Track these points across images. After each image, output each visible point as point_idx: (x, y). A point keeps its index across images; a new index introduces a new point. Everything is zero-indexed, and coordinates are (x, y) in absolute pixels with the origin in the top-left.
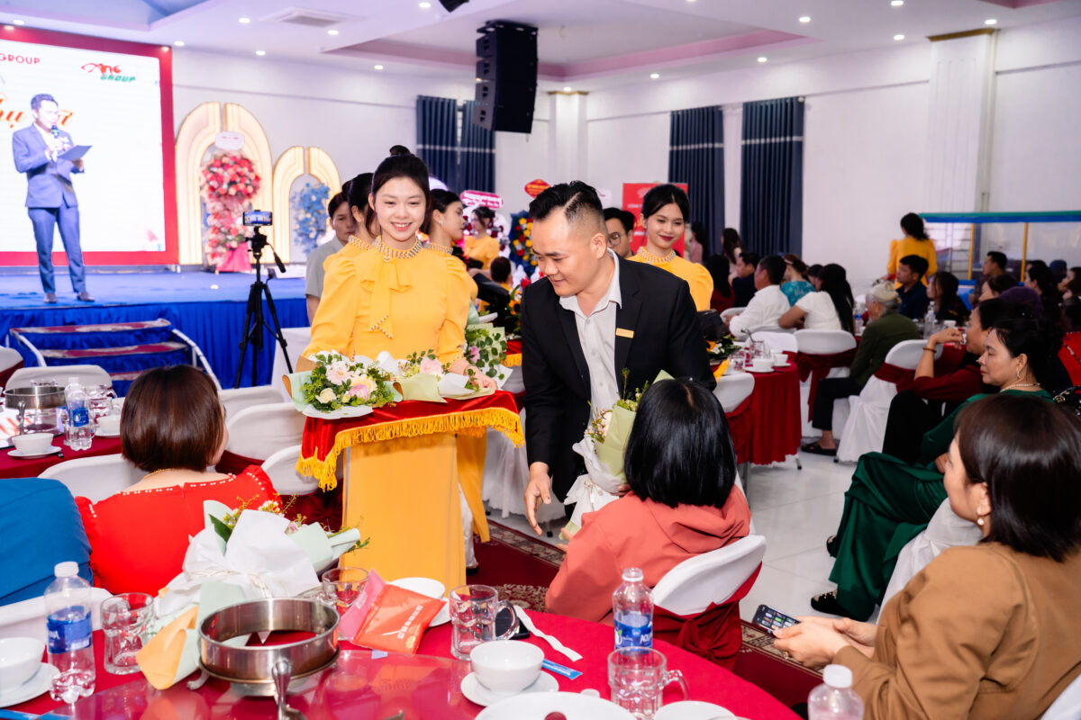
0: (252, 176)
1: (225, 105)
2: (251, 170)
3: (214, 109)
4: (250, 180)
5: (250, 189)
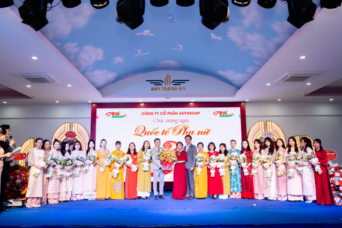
1: (266, 122)
3: (262, 124)
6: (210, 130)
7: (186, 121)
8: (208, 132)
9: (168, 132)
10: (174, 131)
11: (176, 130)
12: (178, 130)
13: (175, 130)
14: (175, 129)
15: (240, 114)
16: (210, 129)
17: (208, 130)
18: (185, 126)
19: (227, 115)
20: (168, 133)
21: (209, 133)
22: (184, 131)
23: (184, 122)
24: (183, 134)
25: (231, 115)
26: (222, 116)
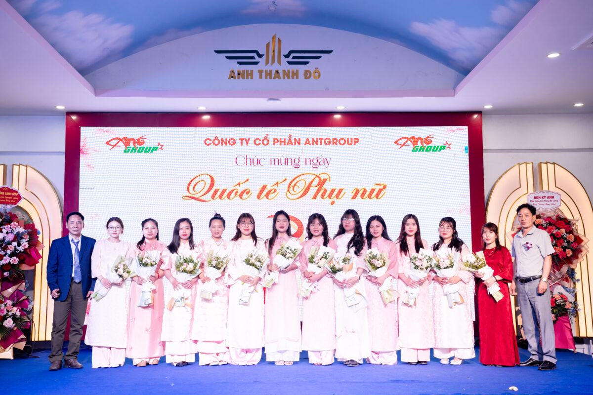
0: (571, 238)
1: (540, 165)
2: (570, 231)
3: (527, 171)
4: (568, 242)
5: (569, 253)
6: (385, 187)
7: (322, 163)
8: (380, 190)
9: (275, 191)
10: (291, 189)
11: (296, 187)
12: (301, 186)
14: (293, 184)
16: (386, 184)
17: (381, 187)
20: (276, 193)
22: (317, 188)
23: (318, 164)
24: (315, 197)
25: (443, 147)
26: (419, 148)
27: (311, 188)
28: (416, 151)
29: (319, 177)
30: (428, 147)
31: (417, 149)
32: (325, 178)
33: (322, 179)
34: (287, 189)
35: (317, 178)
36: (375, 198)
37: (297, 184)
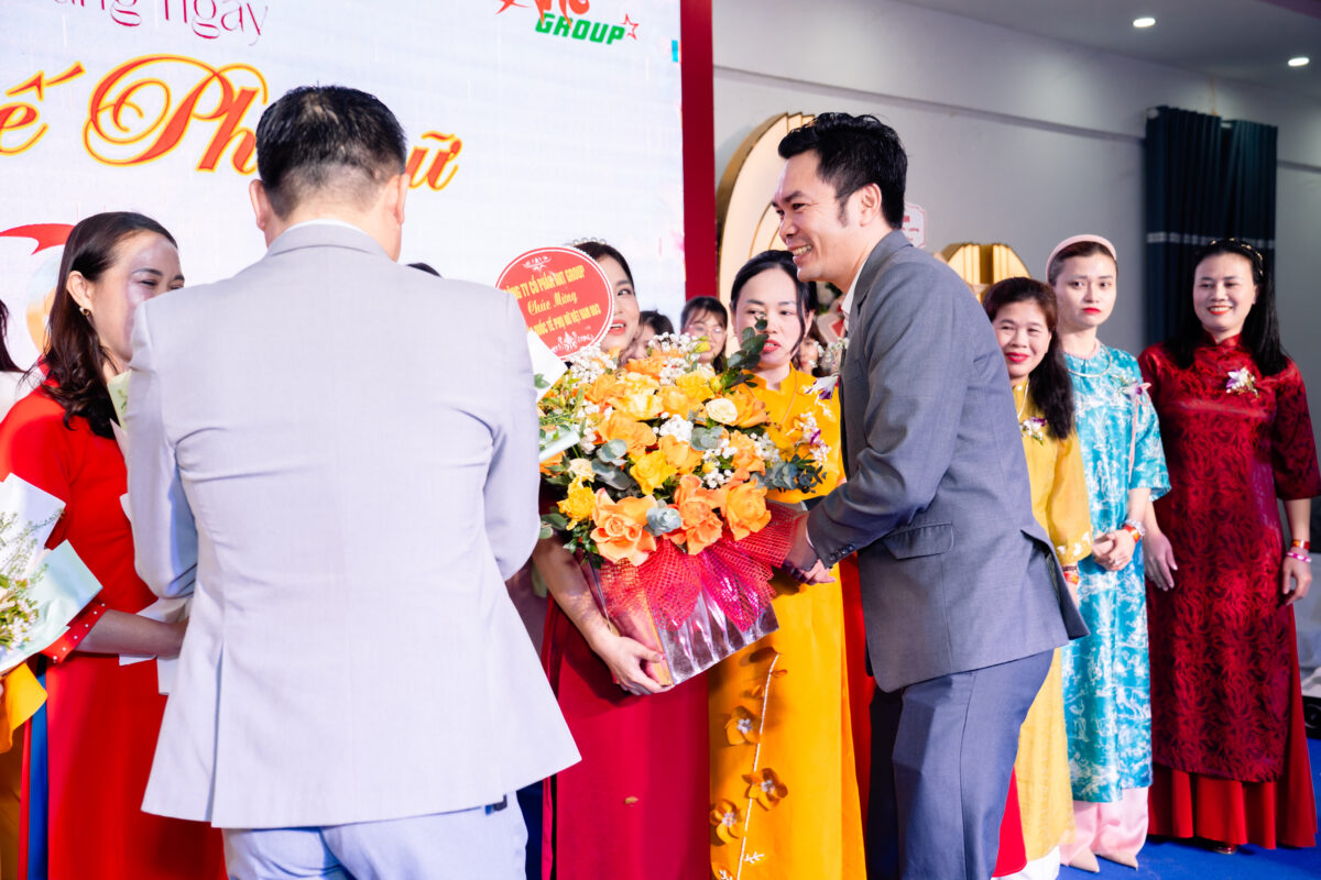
6: (456, 147)
7: (232, 21)
8: (442, 159)
9: (31, 115)
10: (105, 117)
11: (124, 109)
12: (148, 111)
13: (108, 99)
14: (111, 96)
15: (677, 36)
16: (458, 137)
17: (446, 146)
18: (227, 75)
19: (587, 24)
20: (34, 127)
21: (448, 167)
22: (218, 123)
23: (216, 21)
24: (208, 163)
25: (618, 33)
26: (555, 22)
27: (192, 121)
28: (547, 31)
29: (223, 81)
30: (580, 23)
31: (549, 24)
32: (249, 86)
33: (237, 91)
34: (87, 115)
35: (216, 82)
36: (426, 185)
37: (131, 99)
